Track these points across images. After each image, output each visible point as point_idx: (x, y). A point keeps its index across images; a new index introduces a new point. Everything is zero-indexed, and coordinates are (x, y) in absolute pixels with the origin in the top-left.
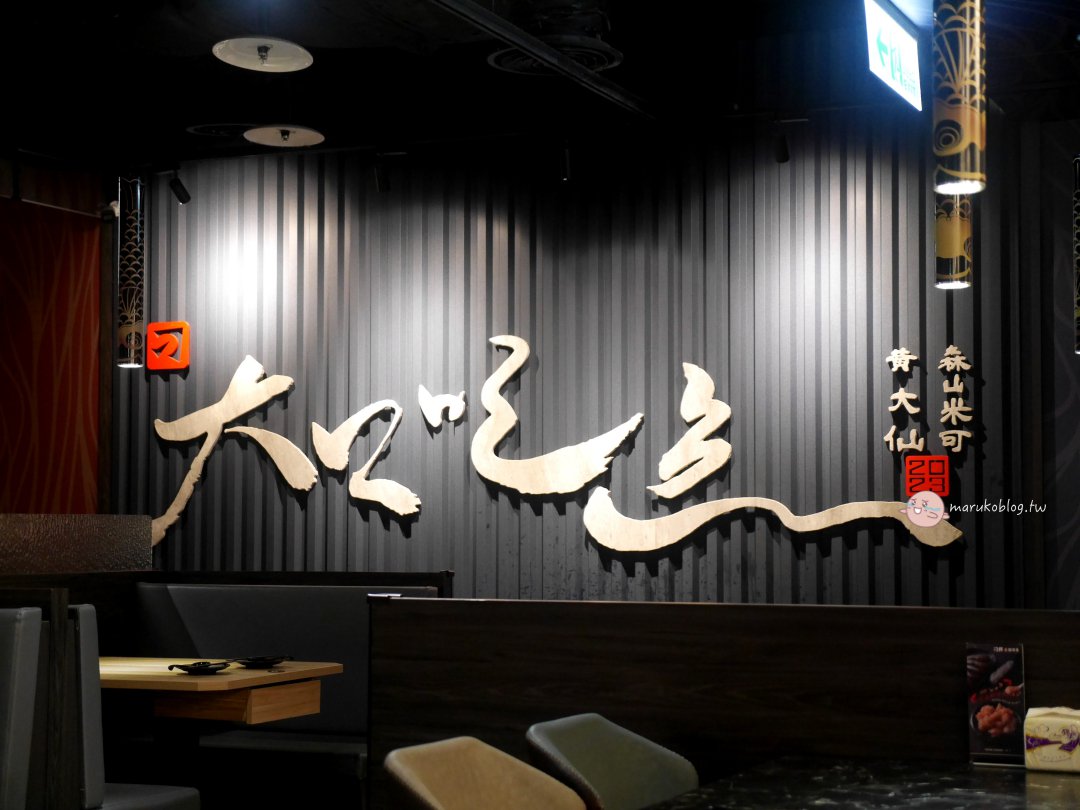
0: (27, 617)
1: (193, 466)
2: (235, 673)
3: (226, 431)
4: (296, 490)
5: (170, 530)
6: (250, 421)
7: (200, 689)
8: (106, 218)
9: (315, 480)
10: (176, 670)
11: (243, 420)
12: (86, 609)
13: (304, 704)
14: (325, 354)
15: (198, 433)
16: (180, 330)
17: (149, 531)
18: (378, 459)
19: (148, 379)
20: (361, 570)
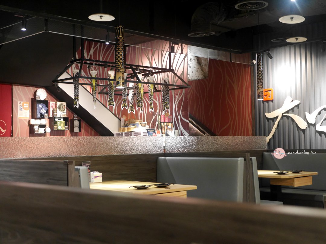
0: (241, 160)
1: (275, 124)
2: (289, 175)
3: (283, 115)
4: (302, 129)
5: (270, 140)
6: (289, 112)
7: (282, 178)
8: (252, 64)
9: (307, 127)
10: (275, 173)
11: (287, 112)
12: (254, 158)
13: (308, 182)
14: (308, 95)
15: (276, 116)
16: (271, 91)
17: (266, 140)
18: (324, 121)
19: (263, 103)
20: (320, 149)
